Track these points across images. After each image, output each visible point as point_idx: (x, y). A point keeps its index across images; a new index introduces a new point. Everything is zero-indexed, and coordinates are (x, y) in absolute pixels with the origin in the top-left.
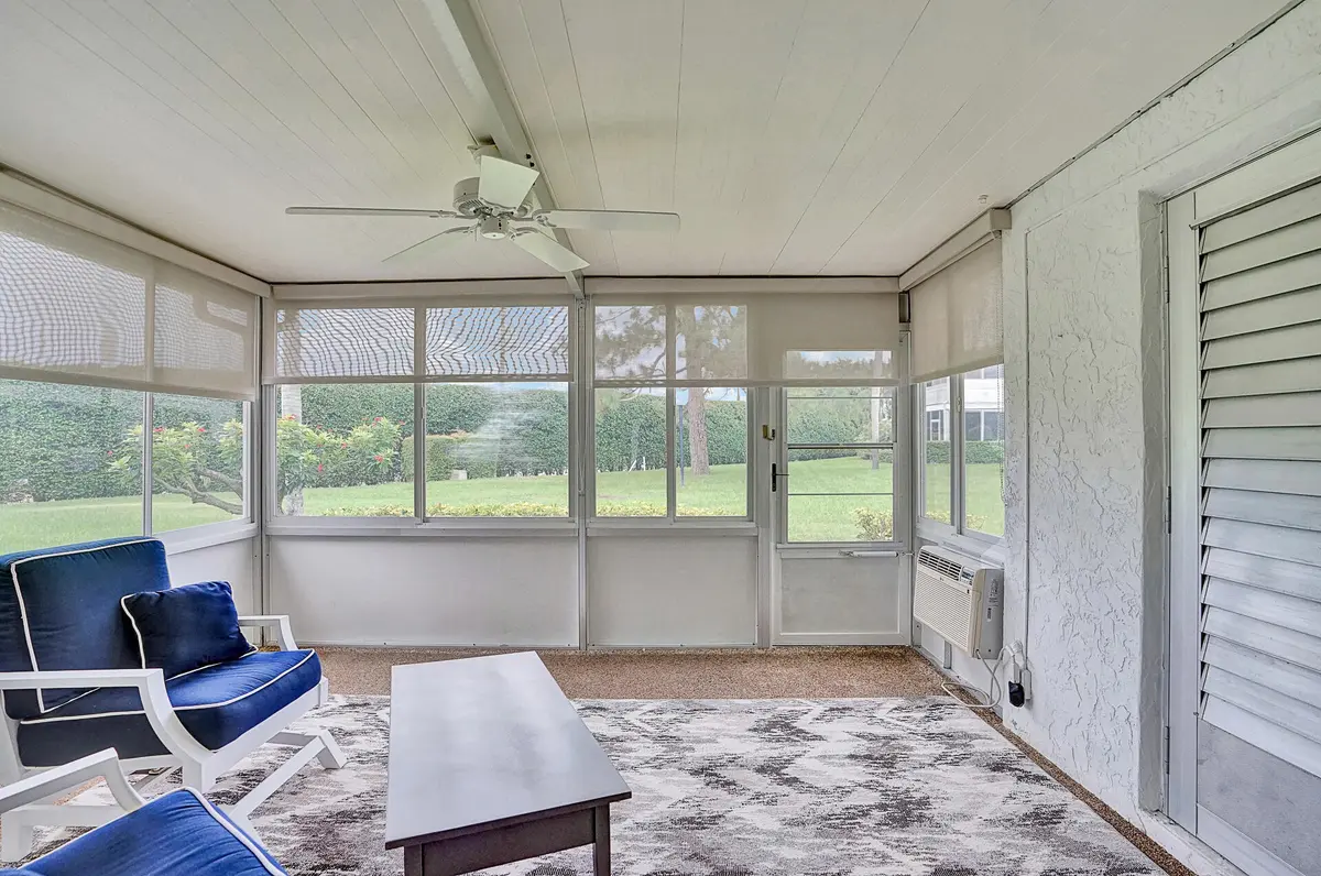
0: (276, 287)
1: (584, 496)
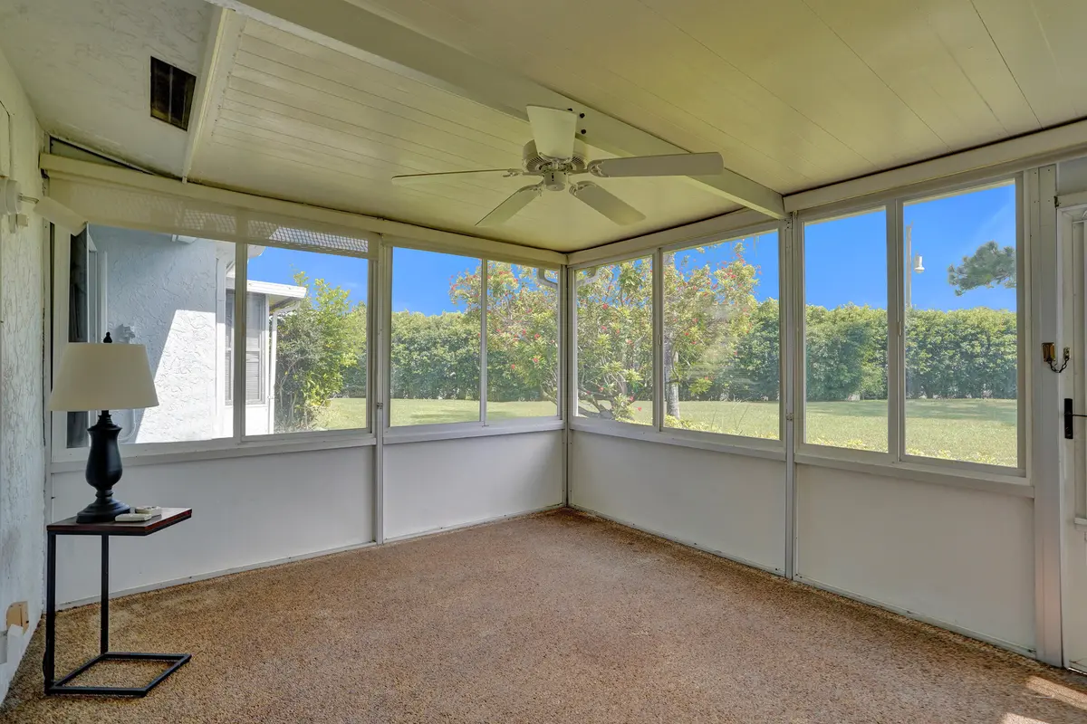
1: (792, 422)
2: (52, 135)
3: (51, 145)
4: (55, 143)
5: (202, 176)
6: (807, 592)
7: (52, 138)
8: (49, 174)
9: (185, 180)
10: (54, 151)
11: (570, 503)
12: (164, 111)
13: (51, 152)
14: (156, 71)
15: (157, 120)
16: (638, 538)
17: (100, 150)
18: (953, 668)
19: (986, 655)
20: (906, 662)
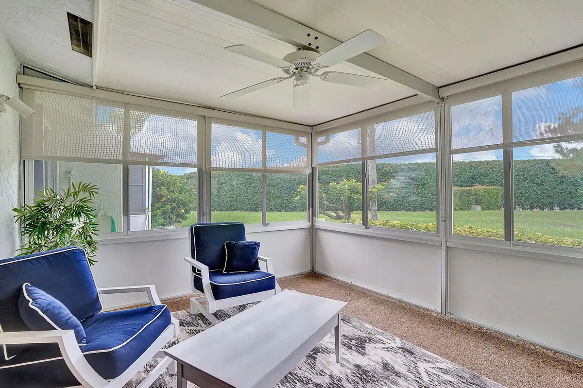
0: (313, 127)
1: (445, 221)
2: (24, 65)
3: (24, 70)
4: (25, 69)
5: (104, 85)
6: (455, 323)
7: (24, 66)
8: (22, 86)
9: (94, 87)
10: (25, 73)
11: (314, 270)
12: (78, 46)
13: (24, 74)
14: (71, 21)
15: (75, 52)
16: (354, 291)
17: (49, 72)
18: (548, 372)
19: (568, 364)
20: (518, 367)
